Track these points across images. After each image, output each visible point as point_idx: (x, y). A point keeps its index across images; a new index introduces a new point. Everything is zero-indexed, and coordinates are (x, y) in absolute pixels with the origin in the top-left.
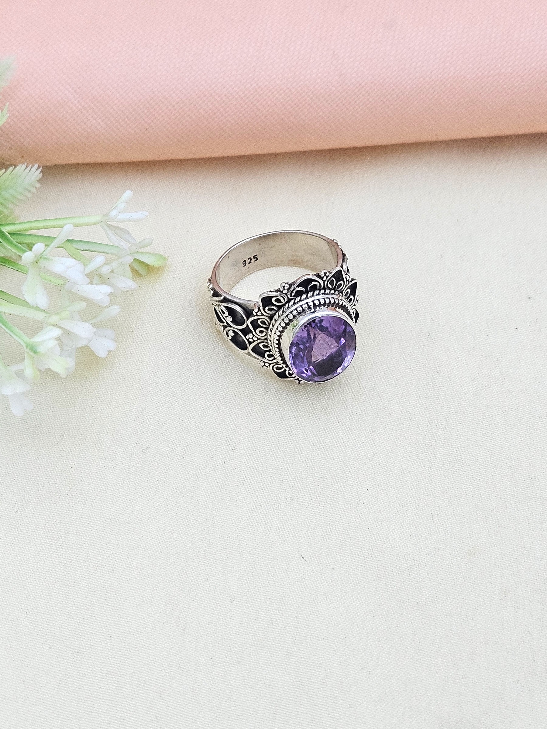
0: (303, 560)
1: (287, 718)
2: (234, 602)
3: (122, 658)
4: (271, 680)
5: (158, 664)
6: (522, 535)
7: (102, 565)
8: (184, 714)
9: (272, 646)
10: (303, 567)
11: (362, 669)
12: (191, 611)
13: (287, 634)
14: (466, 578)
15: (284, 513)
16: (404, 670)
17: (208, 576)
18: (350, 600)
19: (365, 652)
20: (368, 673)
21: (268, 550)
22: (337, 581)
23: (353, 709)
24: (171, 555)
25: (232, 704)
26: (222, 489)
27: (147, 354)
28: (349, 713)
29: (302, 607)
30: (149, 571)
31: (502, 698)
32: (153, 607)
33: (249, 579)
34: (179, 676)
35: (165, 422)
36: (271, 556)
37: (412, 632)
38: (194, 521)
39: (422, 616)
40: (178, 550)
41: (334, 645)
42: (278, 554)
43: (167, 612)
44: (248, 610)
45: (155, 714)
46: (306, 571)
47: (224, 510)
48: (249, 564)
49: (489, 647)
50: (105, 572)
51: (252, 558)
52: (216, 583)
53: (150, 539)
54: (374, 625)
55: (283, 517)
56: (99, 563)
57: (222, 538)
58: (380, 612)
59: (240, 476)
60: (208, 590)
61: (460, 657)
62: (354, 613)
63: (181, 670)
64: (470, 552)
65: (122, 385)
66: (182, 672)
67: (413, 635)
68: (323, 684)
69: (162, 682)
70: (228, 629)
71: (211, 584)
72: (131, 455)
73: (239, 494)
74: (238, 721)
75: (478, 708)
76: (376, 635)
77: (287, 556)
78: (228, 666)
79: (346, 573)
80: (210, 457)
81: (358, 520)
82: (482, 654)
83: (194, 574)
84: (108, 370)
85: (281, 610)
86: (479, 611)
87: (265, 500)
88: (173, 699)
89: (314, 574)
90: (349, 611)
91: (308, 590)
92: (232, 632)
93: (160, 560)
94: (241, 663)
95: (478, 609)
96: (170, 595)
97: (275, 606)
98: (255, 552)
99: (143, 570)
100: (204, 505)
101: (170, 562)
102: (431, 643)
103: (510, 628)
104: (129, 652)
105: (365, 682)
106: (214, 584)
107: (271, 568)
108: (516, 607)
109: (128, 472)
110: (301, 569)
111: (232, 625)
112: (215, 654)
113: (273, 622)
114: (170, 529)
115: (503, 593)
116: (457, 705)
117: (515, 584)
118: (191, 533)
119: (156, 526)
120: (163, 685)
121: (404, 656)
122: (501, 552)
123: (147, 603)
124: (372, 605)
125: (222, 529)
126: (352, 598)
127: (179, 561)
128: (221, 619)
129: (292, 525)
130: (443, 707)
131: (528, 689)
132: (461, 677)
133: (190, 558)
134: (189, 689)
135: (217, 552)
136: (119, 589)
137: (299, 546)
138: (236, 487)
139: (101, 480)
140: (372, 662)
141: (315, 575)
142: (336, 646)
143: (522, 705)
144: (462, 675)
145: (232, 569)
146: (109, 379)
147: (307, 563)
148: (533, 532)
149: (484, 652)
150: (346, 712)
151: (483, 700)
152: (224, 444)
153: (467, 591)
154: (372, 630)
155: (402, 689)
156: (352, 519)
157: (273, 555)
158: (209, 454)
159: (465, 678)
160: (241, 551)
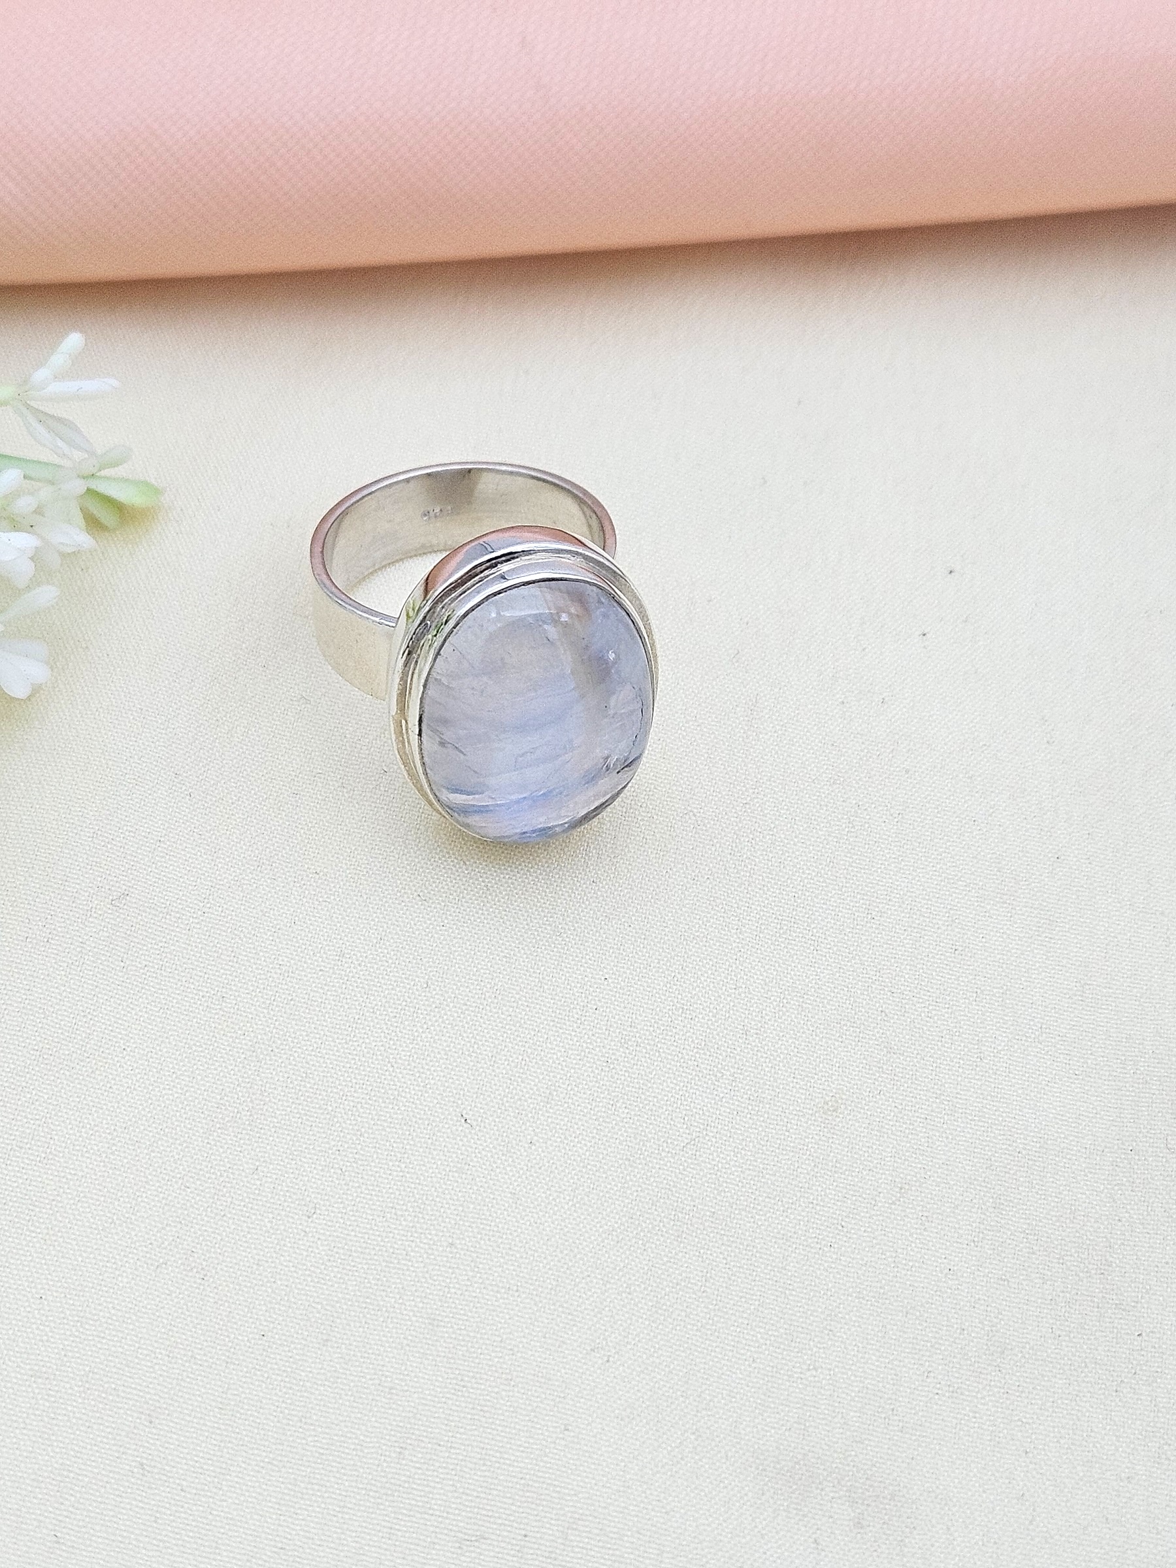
0: (466, 1125)
1: (428, 1456)
2: (315, 1216)
3: (66, 1343)
4: (394, 1376)
5: (145, 1352)
6: (938, 1070)
7: (21, 1148)
8: (202, 1458)
9: (396, 1306)
10: (465, 1139)
11: (593, 1350)
12: (219, 1238)
13: (431, 1281)
14: (817, 1160)
15: (425, 1026)
16: (683, 1354)
17: (257, 1163)
18: (566, 1207)
19: (599, 1316)
20: (606, 1359)
21: (391, 1106)
22: (540, 1168)
23: (572, 1434)
24: (176, 1123)
25: (308, 1430)
26: (288, 979)
27: (119, 695)
28: (563, 1443)
29: (464, 1225)
30: (125, 1158)
31: (893, 1410)
32: (133, 1233)
33: (349, 1168)
34: (192, 1376)
35: (162, 839)
36: (397, 1119)
37: (700, 1274)
38: (228, 1048)
39: (723, 1239)
40: (190, 1110)
41: (533, 1302)
42: (411, 1114)
43: (166, 1243)
44: (346, 1232)
45: (139, 1459)
46: (471, 1147)
47: (294, 1022)
48: (348, 1137)
49: (866, 1305)
50: (27, 1162)
51: (354, 1122)
52: (274, 1176)
53: (128, 1090)
54: (619, 1259)
55: (424, 1035)
56: (14, 1142)
57: (289, 1081)
58: (632, 1232)
59: (329, 950)
60: (257, 1192)
61: (804, 1325)
62: (575, 1234)
63: (195, 1364)
64: (826, 1107)
65: (64, 762)
66: (197, 1367)
67: (704, 1279)
68: (506, 1382)
69: (152, 1392)
70: (300, 1272)
71: (264, 1179)
72: (85, 912)
73: (326, 988)
74: (321, 1466)
75: (841, 1431)
76: (623, 1279)
77: (432, 1118)
78: (301, 1352)
79: (559, 1151)
80: (262, 911)
81: (585, 1045)
82: (851, 1320)
83: (226, 1160)
84: (34, 731)
85: (416, 1232)
86: (845, 1230)
87: (384, 1000)
88: (178, 1427)
89: (489, 1155)
90: (566, 1230)
91: (475, 1188)
92: (309, 1279)
93: (151, 1134)
94: (329, 1344)
95: (843, 1224)
96: (173, 1206)
97: (404, 1223)
98: (361, 1110)
99: (112, 1157)
100: (251, 1013)
101: (172, 1138)
102: (741, 1297)
103: (911, 1264)
104: (81, 1330)
105: (598, 1377)
106: (270, 1180)
107: (395, 1145)
108: (923, 1218)
109: (78, 949)
110: (461, 1143)
111: (309, 1264)
112: (272, 1325)
113: (400, 1257)
114: (173, 1068)
115: (897, 1190)
116: (795, 1425)
117: (922, 1171)
118: (221, 1074)
119: (142, 1065)
120: (157, 1398)
121: (682, 1323)
122: (893, 1104)
123: (121, 1225)
124: (614, 1218)
125: (290, 1064)
126: (570, 1203)
127: (194, 1135)
128: (286, 1251)
129: (443, 1052)
130: (767, 1431)
131: (951, 1389)
132: (805, 1367)
133: (218, 1126)
134: (214, 1404)
135: (278, 1112)
136: (59, 1198)
137: (457, 1096)
138: (320, 973)
139: (20, 966)
140: (613, 1336)
141: (492, 1156)
142: (535, 1304)
143: (936, 1422)
144: (808, 1362)
145: (311, 1147)
146: (37, 750)
147: (473, 1132)
148: (962, 1062)
149: (856, 1316)
150: (558, 1441)
151: (852, 1414)
152: (292, 884)
153: (820, 1189)
154: (615, 1269)
155: (679, 1393)
156: (571, 1042)
157: (400, 1117)
158: (260, 905)
159: (815, 1369)
160: (330, 1108)
